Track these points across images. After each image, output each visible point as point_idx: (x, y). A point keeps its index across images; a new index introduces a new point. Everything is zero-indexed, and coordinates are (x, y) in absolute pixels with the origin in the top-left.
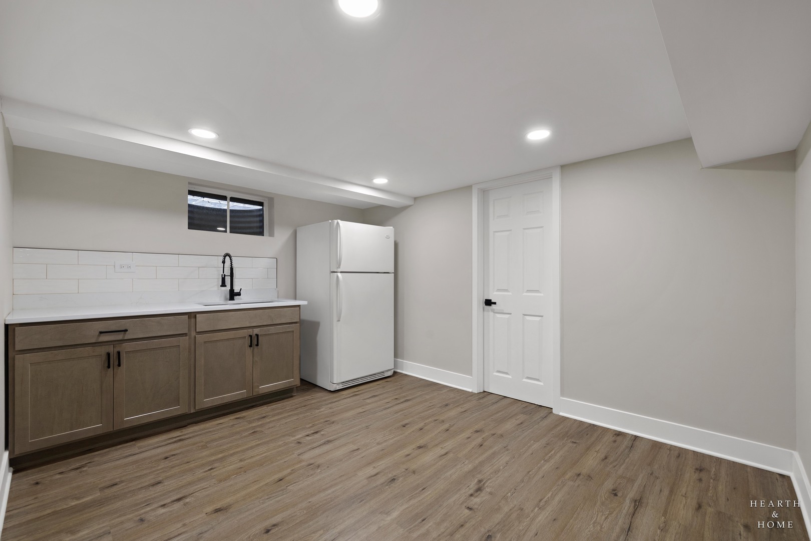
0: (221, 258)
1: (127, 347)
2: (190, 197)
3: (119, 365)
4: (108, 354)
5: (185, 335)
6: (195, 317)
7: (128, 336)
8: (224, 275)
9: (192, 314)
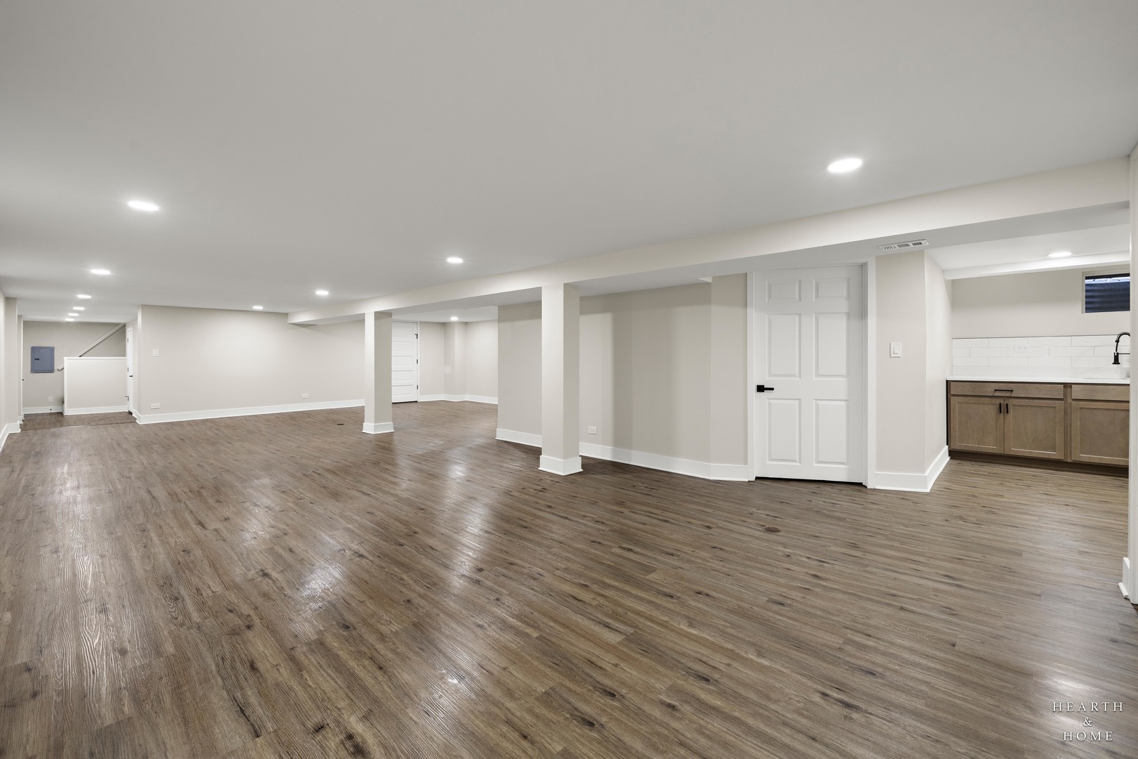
0: (1115, 338)
1: (1011, 402)
2: (1086, 281)
3: (1007, 412)
4: (1000, 404)
5: (1062, 399)
6: (1071, 387)
7: (1013, 395)
8: (1118, 354)
9: (1068, 385)
